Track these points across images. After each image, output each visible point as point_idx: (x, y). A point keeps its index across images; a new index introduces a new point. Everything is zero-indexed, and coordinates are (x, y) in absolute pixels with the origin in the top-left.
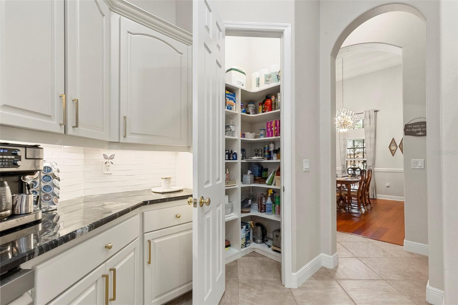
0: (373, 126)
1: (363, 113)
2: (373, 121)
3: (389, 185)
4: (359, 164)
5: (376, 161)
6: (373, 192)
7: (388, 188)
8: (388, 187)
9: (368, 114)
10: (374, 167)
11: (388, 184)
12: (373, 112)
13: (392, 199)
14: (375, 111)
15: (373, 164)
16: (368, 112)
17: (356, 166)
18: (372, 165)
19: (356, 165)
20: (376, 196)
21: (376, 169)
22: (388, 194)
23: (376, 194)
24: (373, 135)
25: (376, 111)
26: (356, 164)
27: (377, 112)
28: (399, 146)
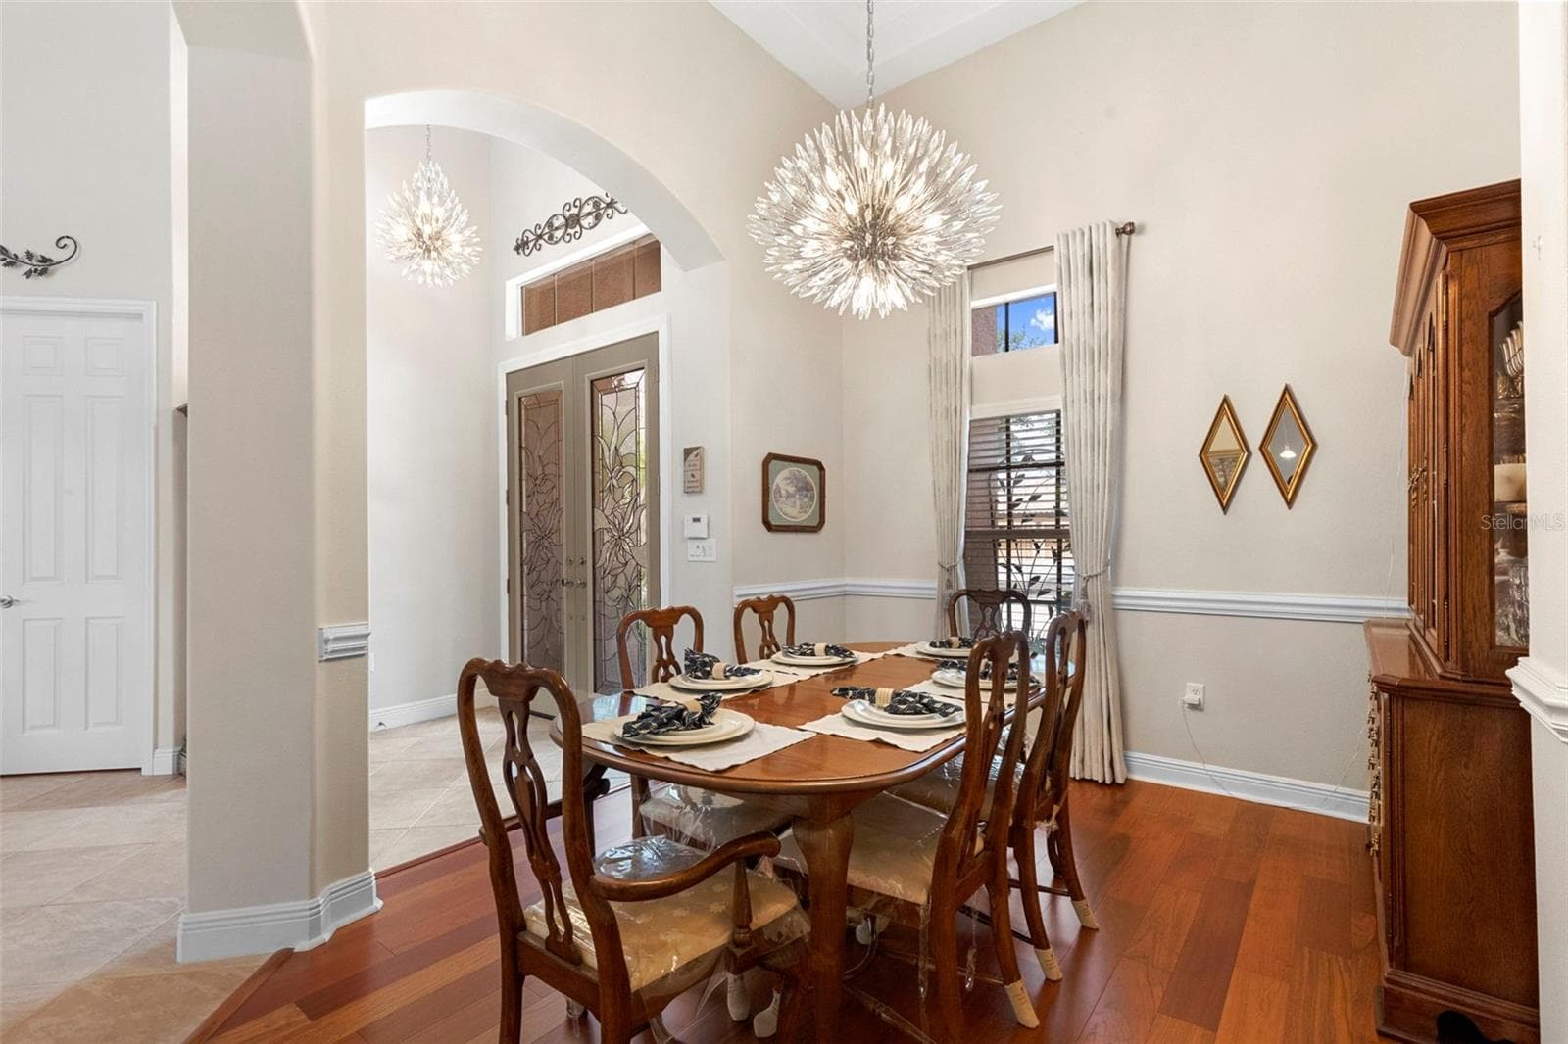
0: (1106, 321)
1: (1051, 248)
2: (1106, 292)
3: (1200, 696)
4: (1038, 562)
5: (1130, 542)
6: (1106, 742)
7: (1198, 714)
8: (1195, 707)
9: (1078, 251)
10: (1116, 582)
11: (1195, 692)
12: (1110, 233)
13: (1219, 785)
14: (1119, 232)
15: (1107, 565)
16: (1083, 234)
17: (1019, 569)
18: (1104, 572)
19: (1024, 569)
20: (1126, 760)
21: (1126, 591)
22: (1197, 754)
23: (1126, 747)
24: (1106, 382)
25: (1126, 231)
26: (1025, 562)
27: (1133, 236)
28: (1261, 449)
